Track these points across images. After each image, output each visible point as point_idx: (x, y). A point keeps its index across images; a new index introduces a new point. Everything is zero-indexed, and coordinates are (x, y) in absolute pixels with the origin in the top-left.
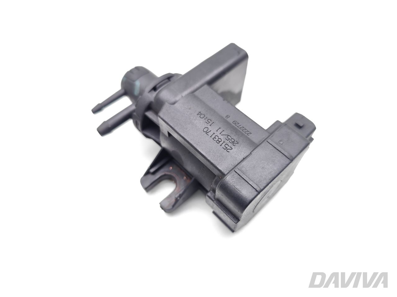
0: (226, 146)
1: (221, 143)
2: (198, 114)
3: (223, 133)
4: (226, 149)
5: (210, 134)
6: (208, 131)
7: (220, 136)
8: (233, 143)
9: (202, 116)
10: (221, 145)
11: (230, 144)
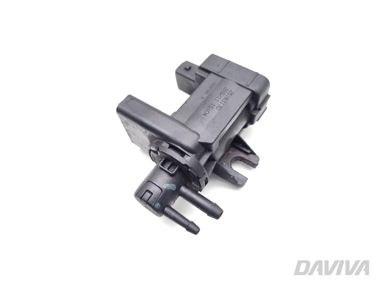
0: (229, 94)
1: (227, 97)
2: (206, 116)
3: (220, 97)
4: (232, 94)
5: (222, 105)
6: (220, 107)
7: (222, 98)
8: (226, 90)
9: (208, 112)
10: (229, 97)
11: (228, 92)
